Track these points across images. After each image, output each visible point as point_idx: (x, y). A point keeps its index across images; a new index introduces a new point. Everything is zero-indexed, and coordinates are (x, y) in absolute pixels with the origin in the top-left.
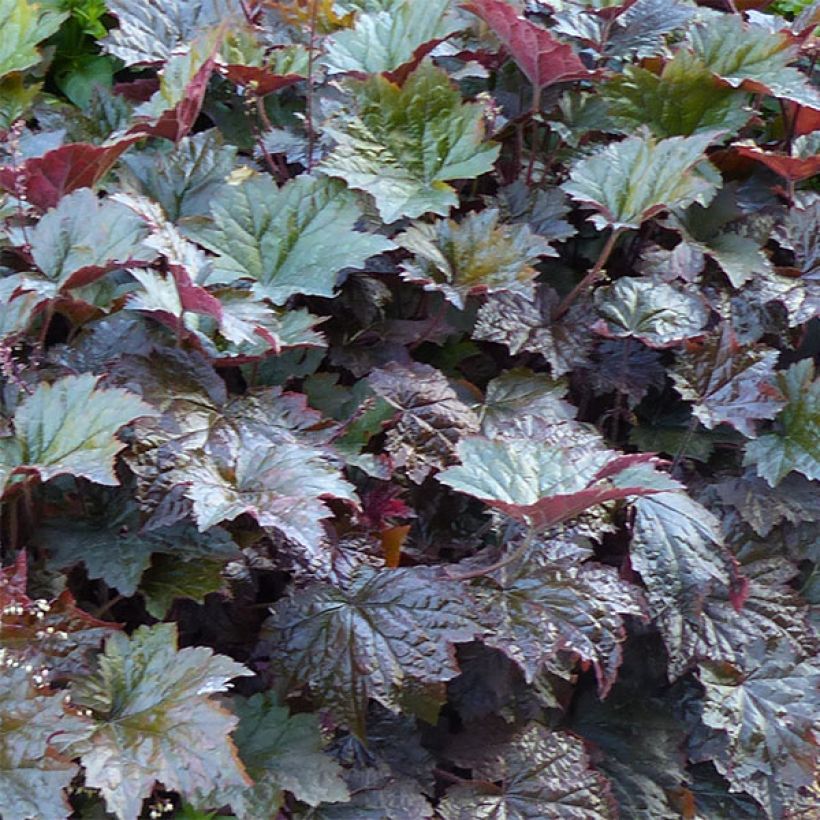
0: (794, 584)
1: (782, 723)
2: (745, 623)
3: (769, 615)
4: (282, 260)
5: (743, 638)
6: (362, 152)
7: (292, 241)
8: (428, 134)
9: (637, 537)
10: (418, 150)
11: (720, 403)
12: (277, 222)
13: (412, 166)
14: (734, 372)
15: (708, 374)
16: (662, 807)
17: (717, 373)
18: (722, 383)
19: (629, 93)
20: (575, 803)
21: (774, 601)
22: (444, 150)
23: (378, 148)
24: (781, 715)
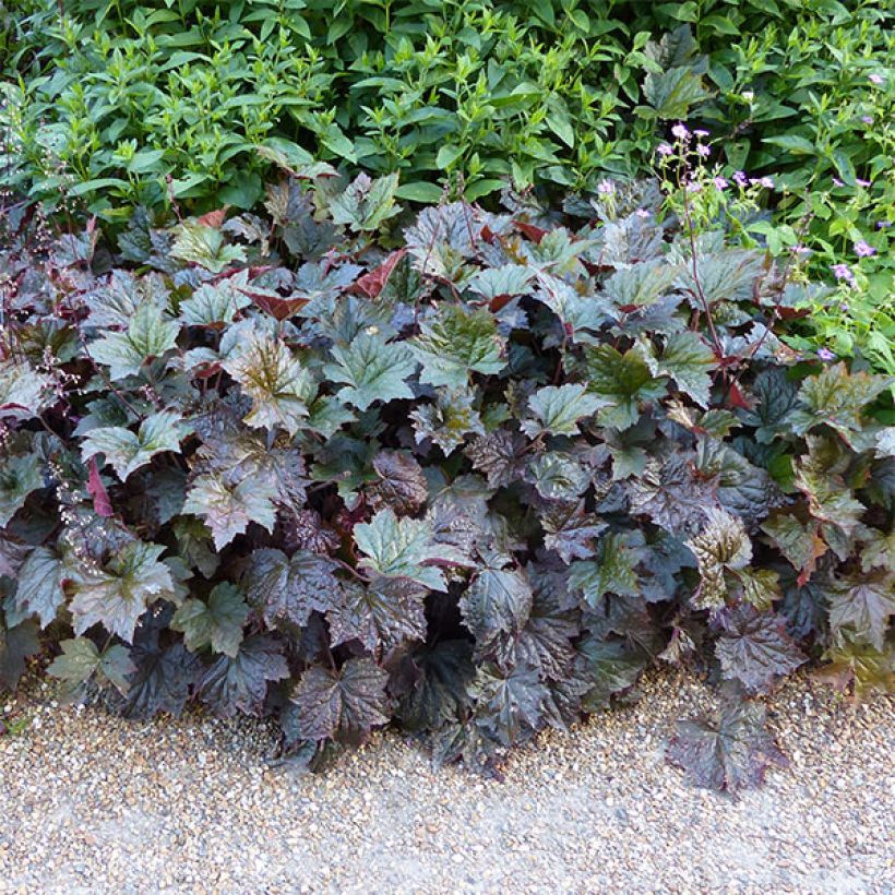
0: (572, 640)
1: (512, 709)
2: (533, 649)
3: (550, 649)
4: (372, 380)
5: (526, 656)
6: (435, 341)
7: (379, 374)
8: (477, 343)
9: (470, 589)
10: (470, 349)
11: (566, 537)
12: (378, 360)
13: (464, 356)
14: (578, 526)
15: (565, 522)
16: (449, 712)
17: (570, 522)
18: (571, 528)
19: (602, 358)
20: (368, 703)
21: (558, 644)
22: (482, 355)
23: (445, 341)
24: (514, 704)
